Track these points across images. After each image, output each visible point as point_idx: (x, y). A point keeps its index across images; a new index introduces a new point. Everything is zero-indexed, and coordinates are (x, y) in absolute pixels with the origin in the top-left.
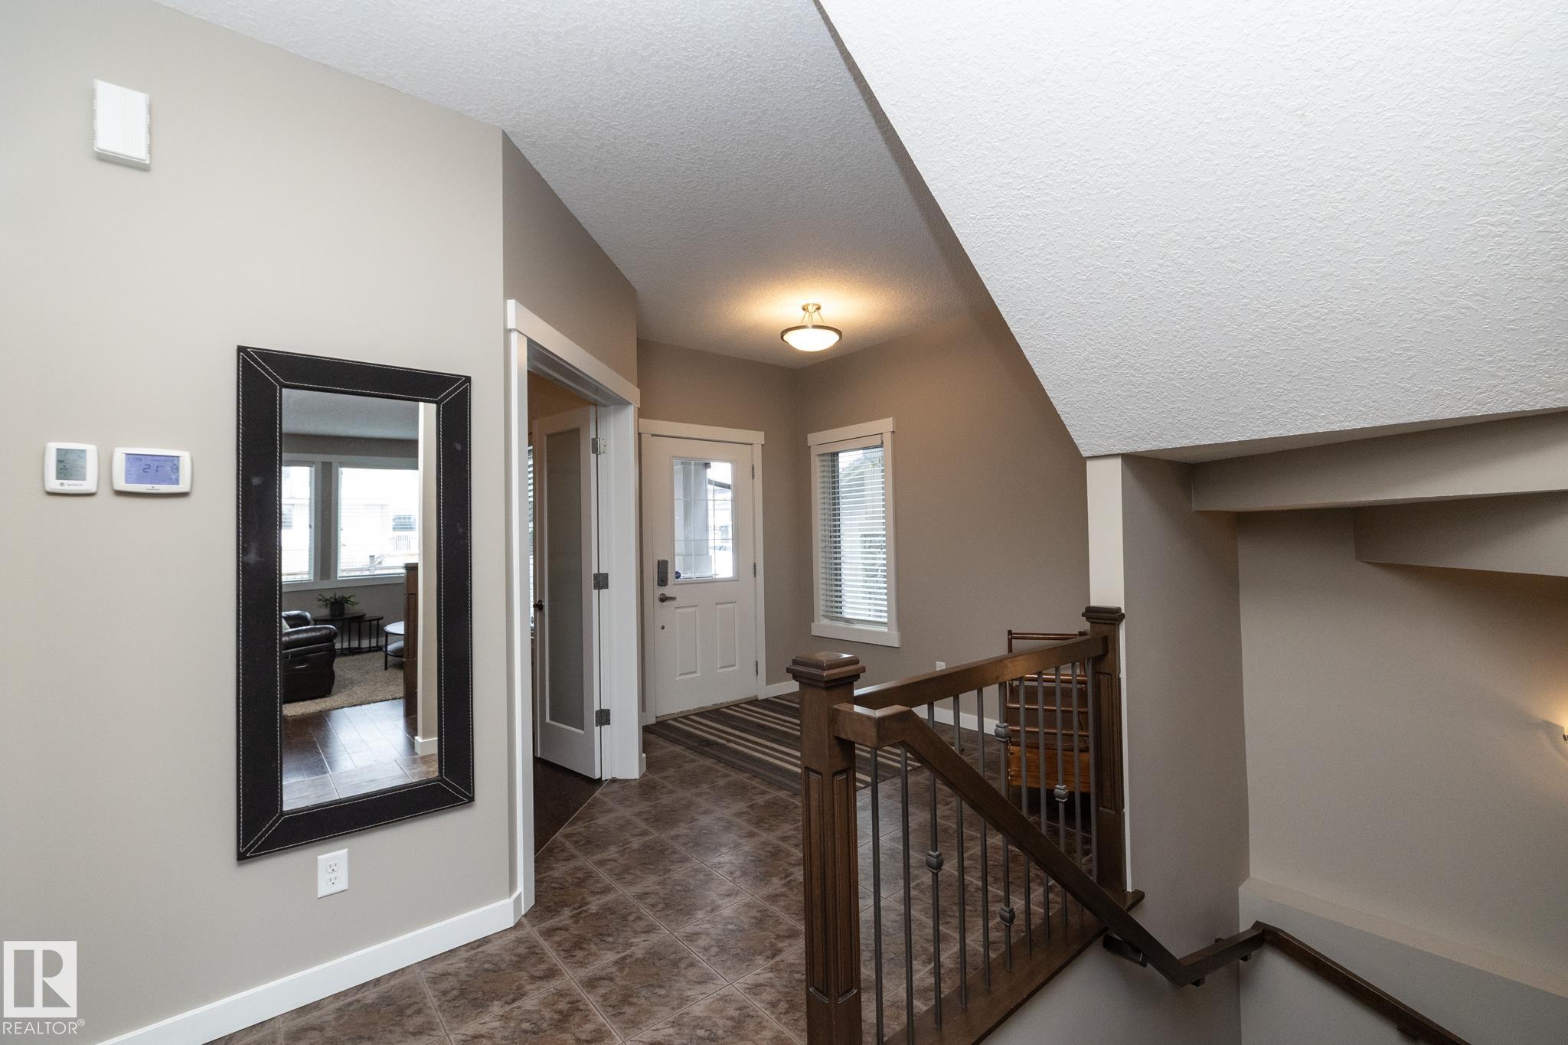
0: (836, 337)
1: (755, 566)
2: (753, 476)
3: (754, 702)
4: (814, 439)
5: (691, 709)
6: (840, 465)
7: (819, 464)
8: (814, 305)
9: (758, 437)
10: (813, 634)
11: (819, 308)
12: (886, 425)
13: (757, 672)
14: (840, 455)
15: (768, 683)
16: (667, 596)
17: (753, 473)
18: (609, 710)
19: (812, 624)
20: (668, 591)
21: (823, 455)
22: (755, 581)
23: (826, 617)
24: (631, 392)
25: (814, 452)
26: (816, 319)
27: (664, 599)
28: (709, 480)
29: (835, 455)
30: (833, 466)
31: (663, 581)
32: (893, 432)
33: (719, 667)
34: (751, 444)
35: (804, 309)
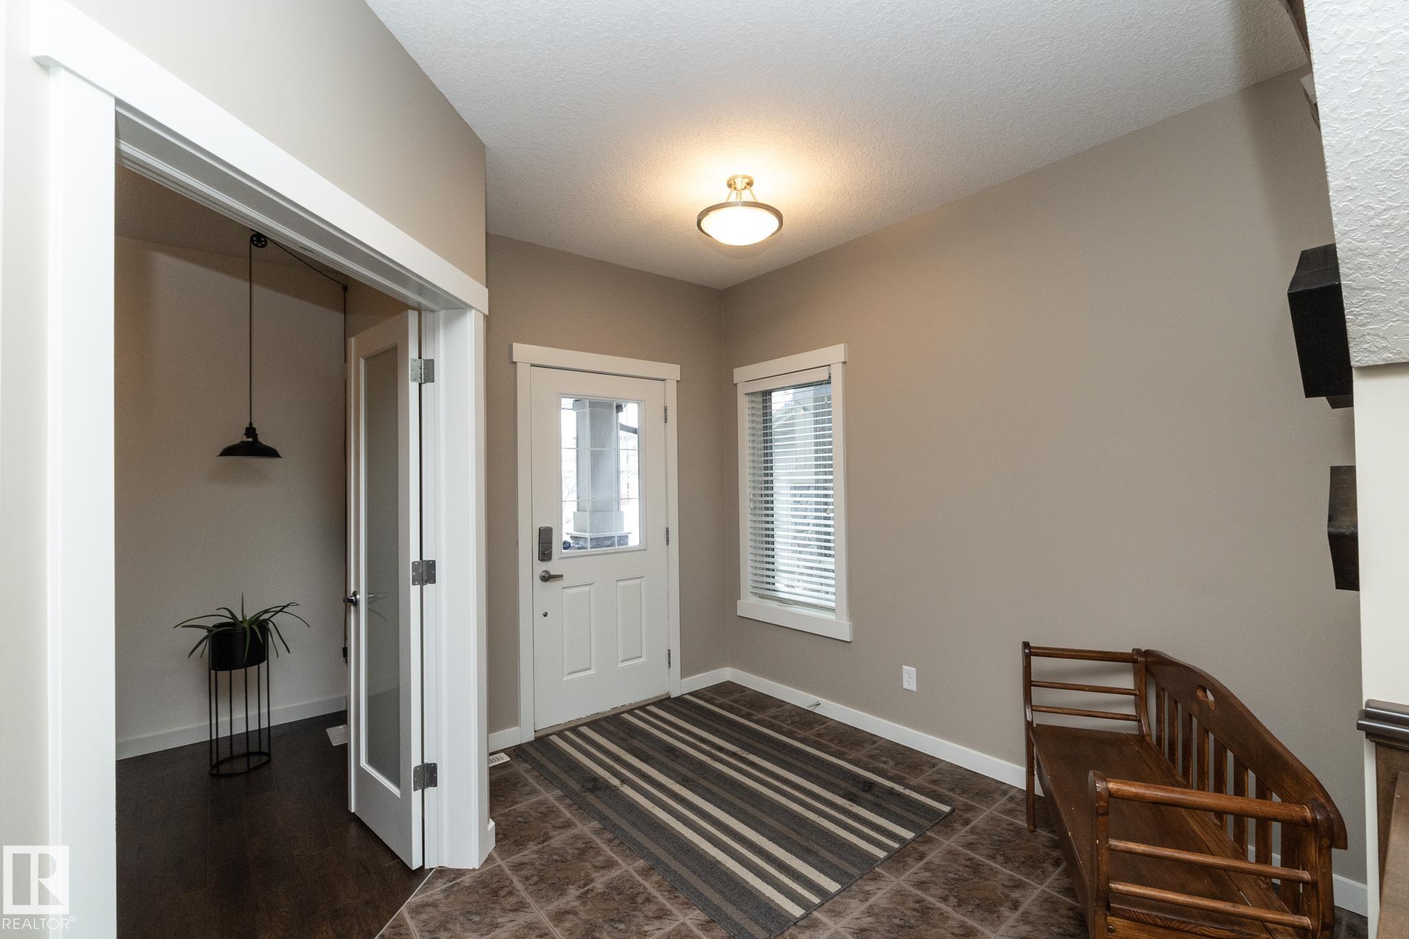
0: (775, 223)
1: (667, 531)
2: (666, 419)
3: (665, 702)
4: (741, 374)
5: (584, 716)
6: (774, 407)
7: (748, 405)
8: (744, 177)
9: (672, 372)
10: (738, 614)
11: (750, 184)
12: (835, 354)
13: (670, 663)
14: (773, 394)
15: (682, 676)
16: (552, 573)
17: (666, 416)
18: (435, 765)
19: (738, 601)
20: (552, 567)
21: (753, 394)
22: (668, 551)
23: (756, 594)
24: (473, 291)
25: (741, 390)
26: (747, 196)
27: (547, 578)
28: (621, 425)
29: (767, 394)
30: (765, 408)
31: (545, 554)
32: (844, 363)
33: (620, 659)
34: (663, 380)
35: (730, 186)
